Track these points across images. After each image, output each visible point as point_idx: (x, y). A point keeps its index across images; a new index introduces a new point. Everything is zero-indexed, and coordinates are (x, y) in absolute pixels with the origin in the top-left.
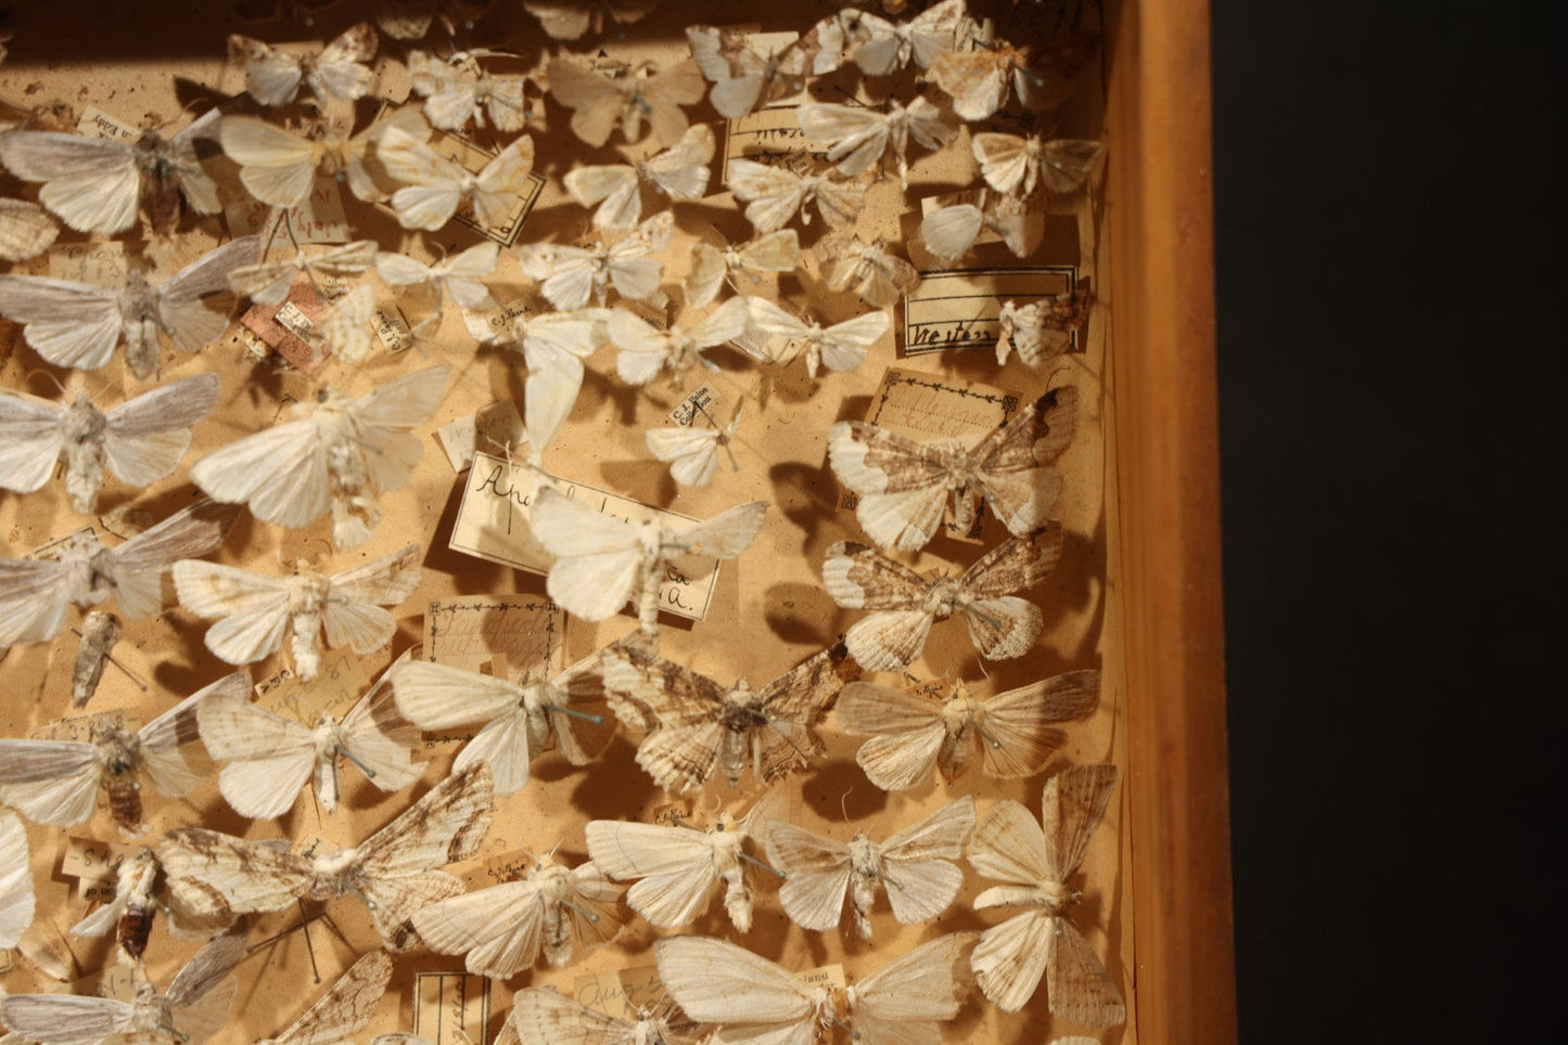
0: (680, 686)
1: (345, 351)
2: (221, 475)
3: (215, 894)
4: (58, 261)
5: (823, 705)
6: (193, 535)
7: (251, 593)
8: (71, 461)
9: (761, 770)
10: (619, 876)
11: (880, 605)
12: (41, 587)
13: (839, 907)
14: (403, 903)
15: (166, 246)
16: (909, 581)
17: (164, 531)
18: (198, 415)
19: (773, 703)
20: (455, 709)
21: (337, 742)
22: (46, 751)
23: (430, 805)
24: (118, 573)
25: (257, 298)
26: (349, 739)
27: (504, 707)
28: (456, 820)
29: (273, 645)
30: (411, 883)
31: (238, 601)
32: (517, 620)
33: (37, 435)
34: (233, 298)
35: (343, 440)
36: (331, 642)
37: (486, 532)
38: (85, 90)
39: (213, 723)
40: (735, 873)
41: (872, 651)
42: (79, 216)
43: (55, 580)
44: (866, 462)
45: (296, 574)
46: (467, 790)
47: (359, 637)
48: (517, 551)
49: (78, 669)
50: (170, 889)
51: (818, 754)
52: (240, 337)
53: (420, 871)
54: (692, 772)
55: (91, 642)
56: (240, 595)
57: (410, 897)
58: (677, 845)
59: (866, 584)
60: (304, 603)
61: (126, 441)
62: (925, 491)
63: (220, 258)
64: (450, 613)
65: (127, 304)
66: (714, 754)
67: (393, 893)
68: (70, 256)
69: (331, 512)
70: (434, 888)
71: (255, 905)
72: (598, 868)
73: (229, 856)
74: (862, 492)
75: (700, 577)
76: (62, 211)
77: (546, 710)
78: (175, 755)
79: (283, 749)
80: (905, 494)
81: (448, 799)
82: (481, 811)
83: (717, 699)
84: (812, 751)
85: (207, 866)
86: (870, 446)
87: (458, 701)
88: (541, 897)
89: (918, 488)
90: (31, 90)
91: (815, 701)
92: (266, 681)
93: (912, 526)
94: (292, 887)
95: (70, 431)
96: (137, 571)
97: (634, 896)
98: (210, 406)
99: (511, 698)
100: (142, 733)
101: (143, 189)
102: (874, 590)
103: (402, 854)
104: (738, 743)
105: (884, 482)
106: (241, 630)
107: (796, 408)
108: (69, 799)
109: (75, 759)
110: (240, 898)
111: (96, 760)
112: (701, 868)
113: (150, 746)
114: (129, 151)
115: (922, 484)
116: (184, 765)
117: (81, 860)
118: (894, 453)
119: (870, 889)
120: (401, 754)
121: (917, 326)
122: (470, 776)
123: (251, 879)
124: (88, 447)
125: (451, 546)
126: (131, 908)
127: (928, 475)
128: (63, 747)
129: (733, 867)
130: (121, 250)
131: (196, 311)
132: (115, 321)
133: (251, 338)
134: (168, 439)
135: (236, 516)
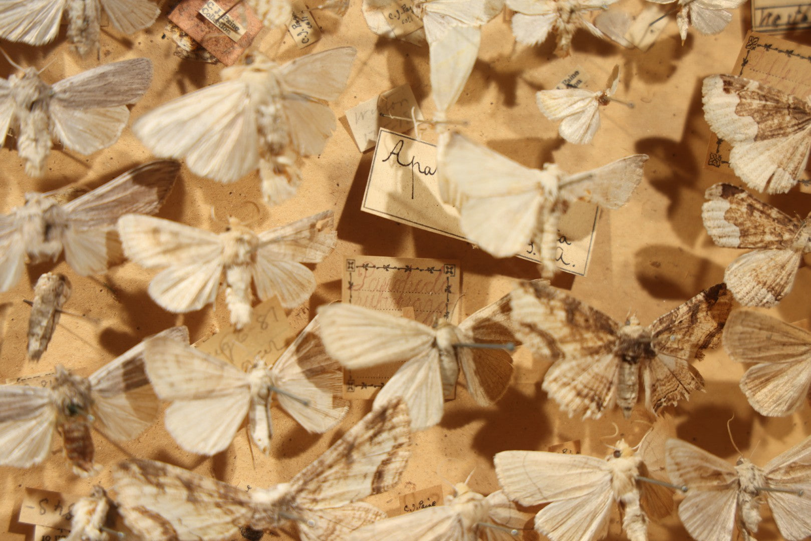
0: (580, 319)
1: (269, 16)
3: (164, 524)
5: (701, 343)
6: (135, 198)
7: (189, 246)
8: (22, 127)
9: (651, 401)
10: (526, 502)
11: (756, 243)
13: (731, 524)
14: (332, 533)
16: (779, 222)
17: (109, 192)
18: (135, 95)
19: (660, 337)
20: (376, 348)
21: (269, 384)
23: (356, 438)
26: (280, 383)
27: (419, 346)
28: (378, 453)
29: (210, 296)
30: (339, 513)
32: (420, 281)
35: (269, 99)
36: (261, 295)
37: (393, 197)
39: (159, 364)
40: (632, 496)
41: (748, 287)
44: (737, 112)
45: (228, 229)
46: (388, 425)
47: (285, 291)
48: (420, 214)
49: (32, 324)
51: (698, 388)
52: (168, 34)
53: (347, 502)
54: (592, 400)
55: (44, 300)
56: (178, 248)
57: (338, 527)
58: (579, 471)
59: (741, 224)
60: (237, 255)
61: (71, 112)
62: (791, 138)
64: (363, 270)
66: (611, 383)
67: (323, 524)
69: (258, 172)
70: (360, 519)
71: (200, 533)
72: (507, 495)
73: (176, 487)
74: (734, 141)
75: (579, 238)
77: (456, 349)
78: (122, 400)
79: (221, 390)
80: (773, 141)
81: (371, 433)
82: (400, 445)
83: (612, 332)
84: (692, 386)
85: (156, 496)
86: (740, 97)
87: (377, 341)
88: (460, 521)
89: (785, 135)
91: (694, 339)
93: (781, 169)
94: (233, 517)
95: (20, 98)
96: (85, 229)
97: (541, 520)
98: (145, 88)
99: (424, 338)
100: (93, 379)
102: (748, 230)
103: (331, 486)
104: (631, 374)
105: (754, 130)
106: (181, 280)
107: (657, 88)
108: (28, 440)
109: (32, 402)
110: (186, 526)
111: (51, 403)
112: (602, 491)
113: (101, 391)
115: (789, 130)
116: (132, 412)
117: (36, 509)
118: (763, 102)
119: (757, 508)
120: (323, 399)
121: (763, 9)
122: (390, 411)
123: (196, 509)
124: (37, 114)
125: (363, 209)
127: (794, 122)
128: (20, 391)
129: (631, 491)
133: (178, 34)
134: (109, 114)
135: (171, 184)
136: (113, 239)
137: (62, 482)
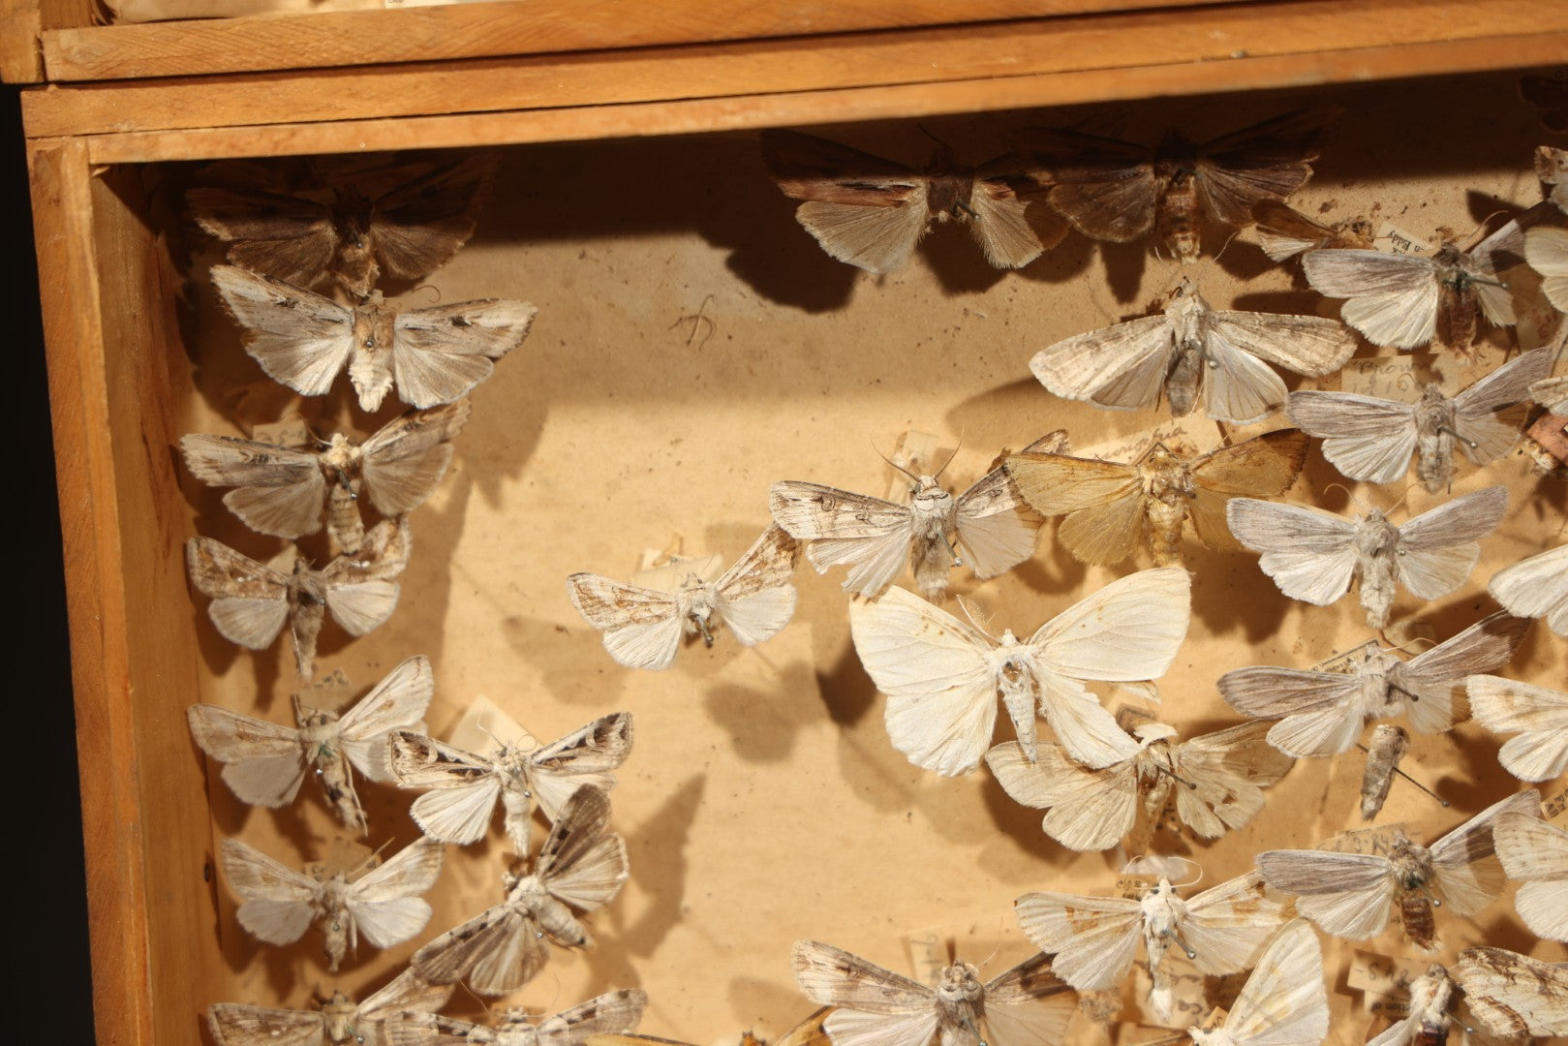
2: (1518, 590)
3: (1514, 1017)
4: (1350, 377)
6: (1483, 650)
7: (1546, 709)
8: (1365, 574)
12: (1337, 700)
15: (1463, 359)
17: (1456, 644)
18: (1487, 529)
22: (1341, 863)
24: (1412, 687)
25: (1555, 410)
31: (1533, 716)
33: (1333, 549)
34: (1524, 411)
38: (1377, 207)
39: (1509, 841)
42: (1379, 331)
43: (1352, 692)
49: (1367, 781)
50: (1468, 1008)
52: (1526, 449)
55: (1380, 755)
56: (1534, 711)
61: (1418, 554)
63: (1514, 370)
65: (1424, 418)
68: (1362, 371)
71: (1554, 1029)
73: (1528, 977)
76: (1363, 326)
78: (1466, 872)
85: (1505, 987)
90: (1325, 208)
92: (1551, 799)
95: (1365, 545)
96: (1429, 685)
98: (1498, 520)
101: (1442, 303)
106: (1536, 746)
108: (1364, 912)
109: (1369, 872)
110: (1539, 1021)
111: (1389, 874)
113: (1443, 862)
114: (1430, 265)
116: (1476, 884)
117: (1367, 974)
123: (1550, 1002)
124: (1382, 560)
126: (1426, 1025)
128: (1357, 860)
130: (1410, 364)
131: (1489, 423)
132: (1410, 435)
133: (1537, 450)
134: (1458, 553)
135: (1525, 630)
136: (1460, 694)
137: (1392, 943)
